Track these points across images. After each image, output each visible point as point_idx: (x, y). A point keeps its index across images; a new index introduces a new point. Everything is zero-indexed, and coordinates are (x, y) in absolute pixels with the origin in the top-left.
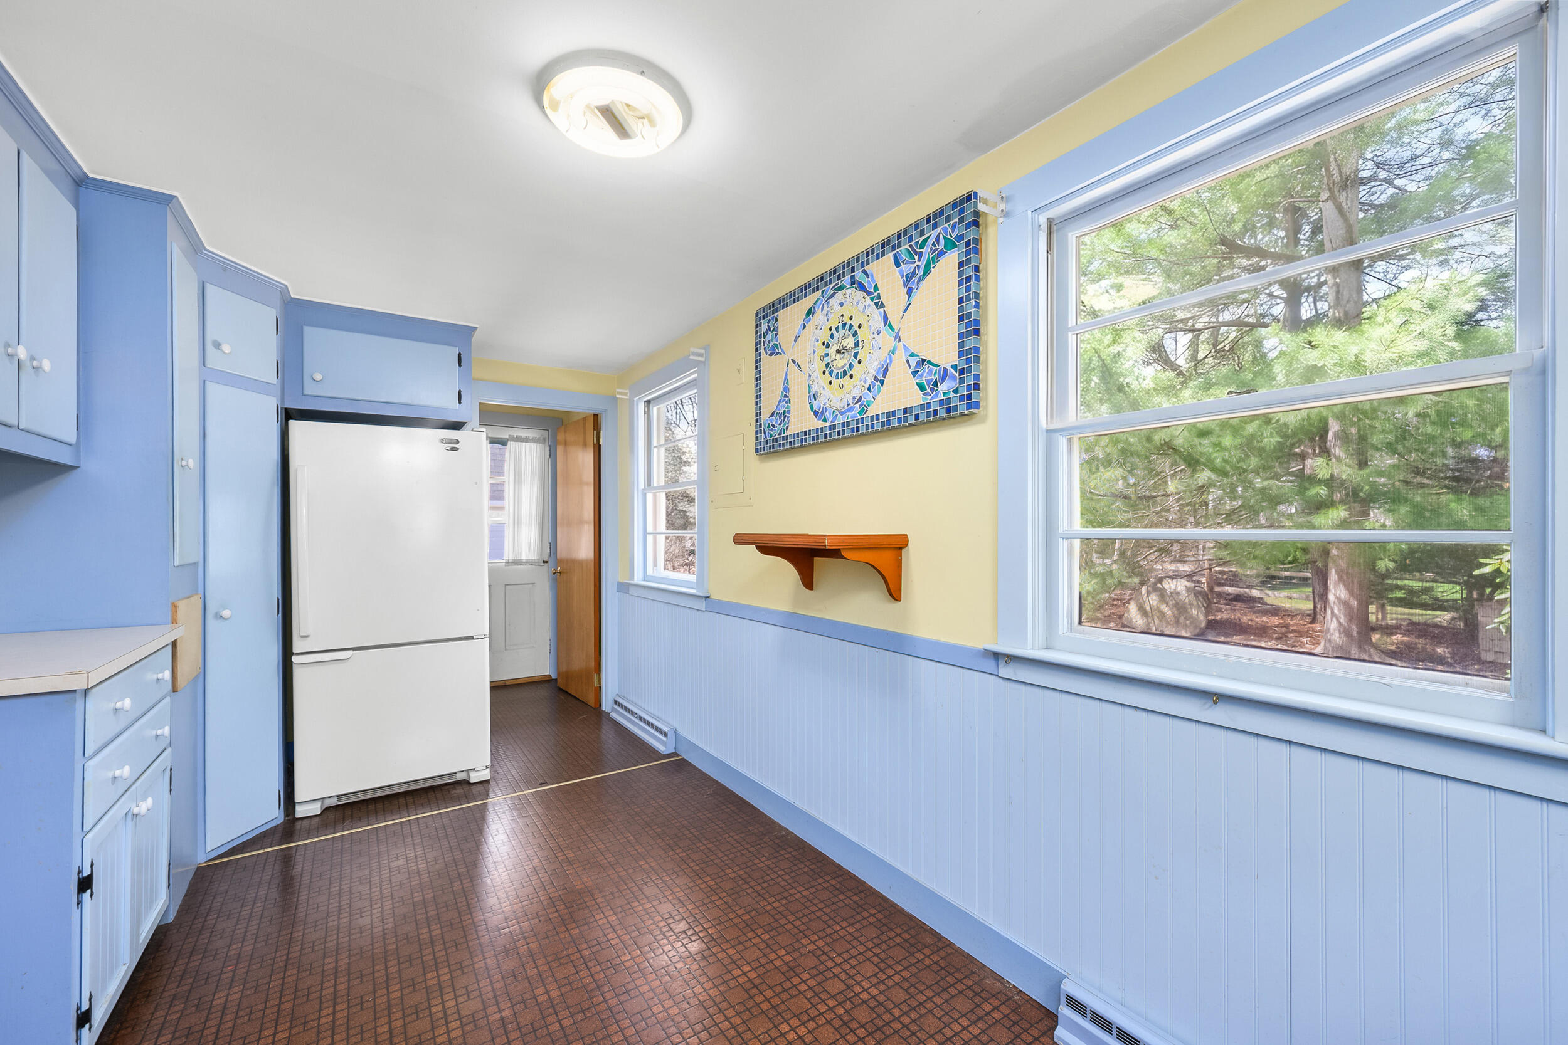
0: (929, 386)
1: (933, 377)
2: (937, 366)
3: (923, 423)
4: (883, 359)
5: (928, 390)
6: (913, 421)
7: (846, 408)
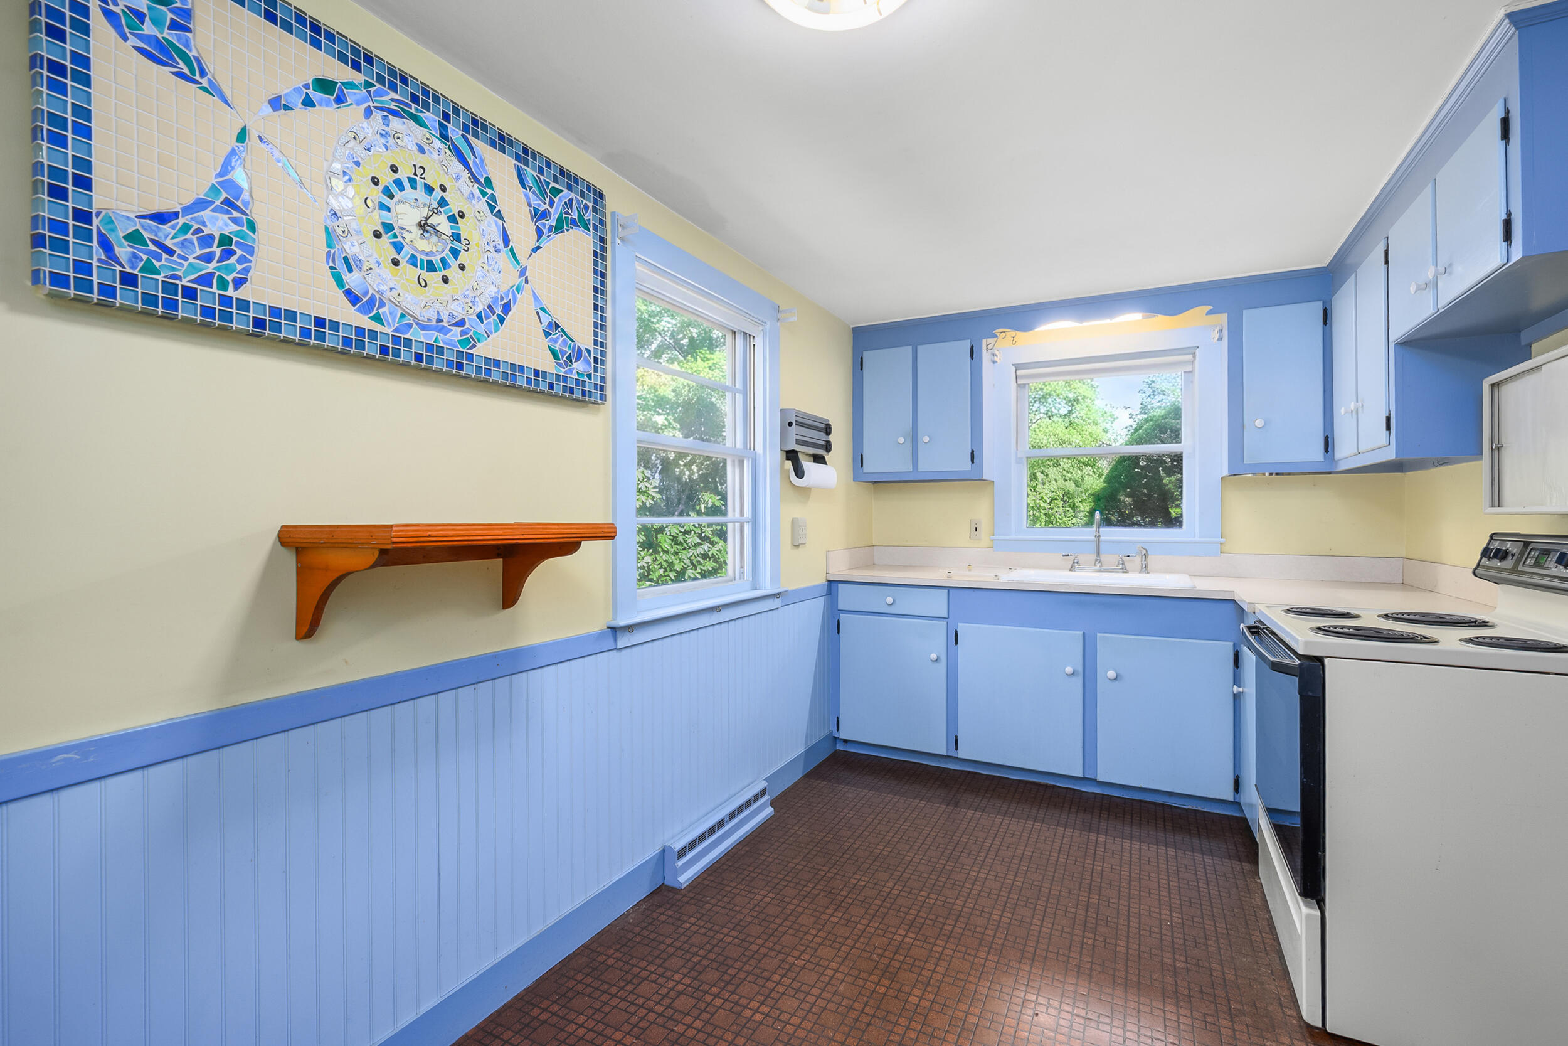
0: (563, 358)
1: (567, 350)
2: (573, 341)
3: (557, 395)
4: (504, 288)
5: (562, 361)
6: (546, 390)
7: (434, 323)
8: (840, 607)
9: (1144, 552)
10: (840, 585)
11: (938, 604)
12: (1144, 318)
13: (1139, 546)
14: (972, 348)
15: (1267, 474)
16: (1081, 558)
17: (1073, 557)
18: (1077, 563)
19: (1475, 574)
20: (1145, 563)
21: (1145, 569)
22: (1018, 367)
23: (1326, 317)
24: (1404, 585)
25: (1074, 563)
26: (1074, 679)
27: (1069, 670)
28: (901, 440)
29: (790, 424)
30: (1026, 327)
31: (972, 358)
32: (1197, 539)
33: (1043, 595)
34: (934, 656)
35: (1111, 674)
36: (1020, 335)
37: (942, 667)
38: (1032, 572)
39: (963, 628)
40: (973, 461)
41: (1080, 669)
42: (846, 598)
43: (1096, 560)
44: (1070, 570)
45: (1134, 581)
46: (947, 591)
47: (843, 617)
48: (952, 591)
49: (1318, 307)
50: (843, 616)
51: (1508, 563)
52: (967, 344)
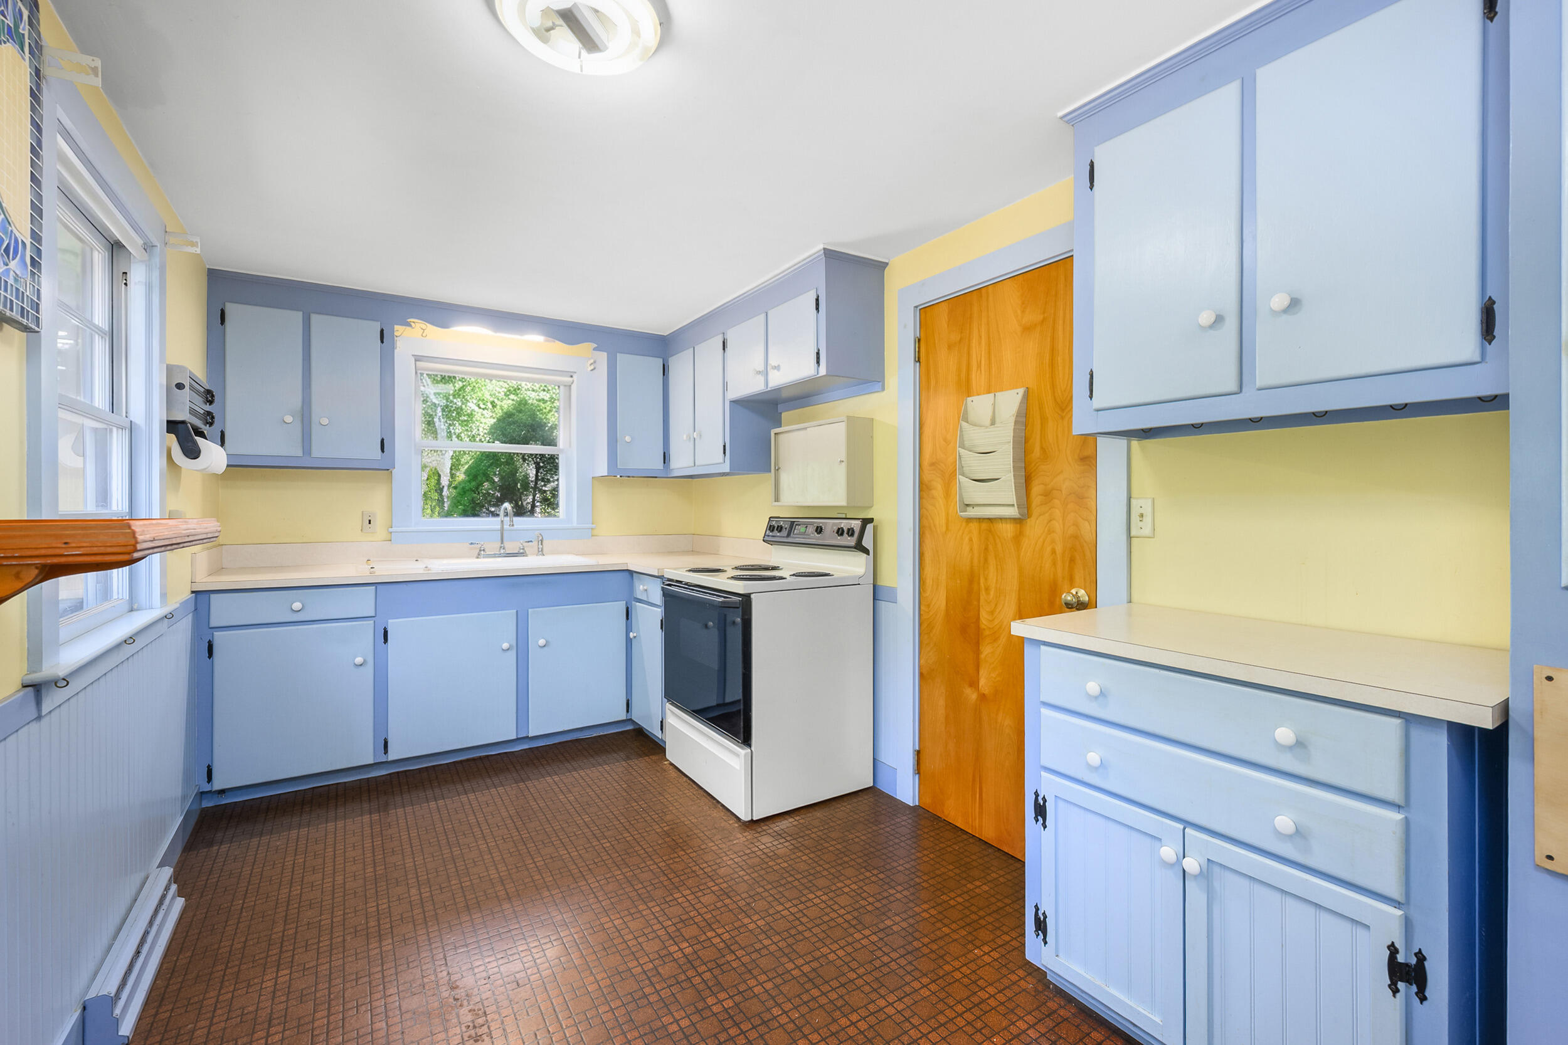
8: (213, 624)
9: (541, 538)
10: (213, 596)
11: (364, 603)
12: (546, 341)
13: (537, 533)
14: (382, 332)
15: (618, 476)
16: (486, 546)
17: (479, 546)
18: (484, 550)
19: (764, 541)
20: (540, 546)
21: (541, 552)
22: (418, 359)
23: (665, 370)
24: (693, 552)
25: (480, 550)
26: (509, 653)
27: (505, 645)
28: (289, 419)
29: (180, 386)
30: (444, 325)
31: (382, 342)
32: (575, 525)
33: (481, 581)
34: (359, 660)
35: (542, 642)
36: (431, 329)
37: (369, 670)
38: (445, 561)
39: (393, 625)
40: (383, 450)
41: (515, 644)
42: (221, 611)
43: (501, 547)
44: (478, 558)
45: (532, 563)
46: (374, 587)
47: (219, 637)
48: (379, 587)
49: (660, 362)
50: (217, 634)
51: (784, 533)
52: (376, 327)
